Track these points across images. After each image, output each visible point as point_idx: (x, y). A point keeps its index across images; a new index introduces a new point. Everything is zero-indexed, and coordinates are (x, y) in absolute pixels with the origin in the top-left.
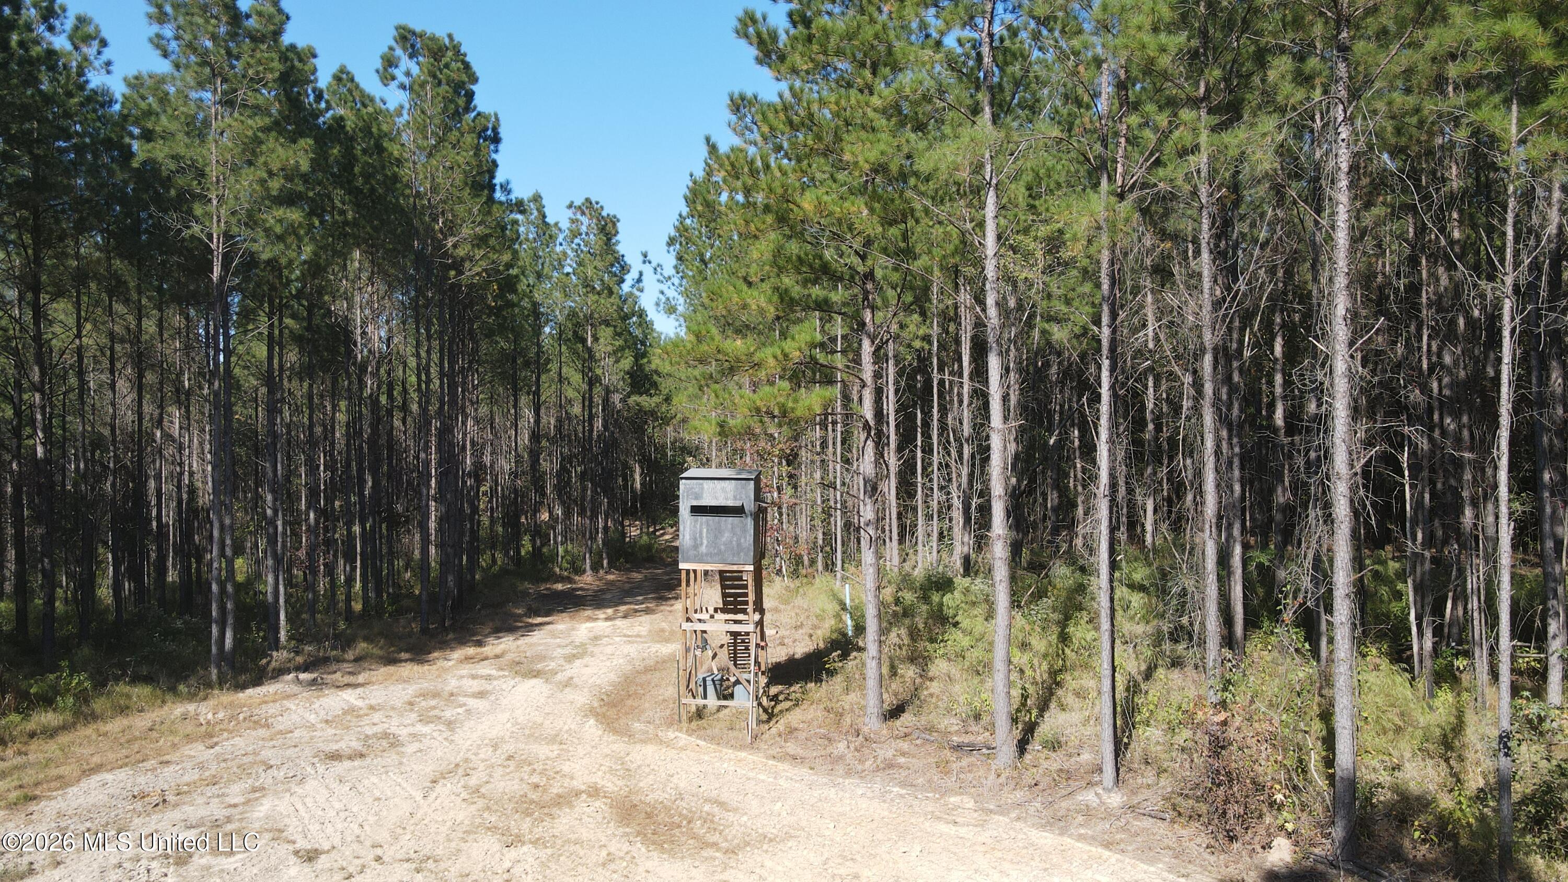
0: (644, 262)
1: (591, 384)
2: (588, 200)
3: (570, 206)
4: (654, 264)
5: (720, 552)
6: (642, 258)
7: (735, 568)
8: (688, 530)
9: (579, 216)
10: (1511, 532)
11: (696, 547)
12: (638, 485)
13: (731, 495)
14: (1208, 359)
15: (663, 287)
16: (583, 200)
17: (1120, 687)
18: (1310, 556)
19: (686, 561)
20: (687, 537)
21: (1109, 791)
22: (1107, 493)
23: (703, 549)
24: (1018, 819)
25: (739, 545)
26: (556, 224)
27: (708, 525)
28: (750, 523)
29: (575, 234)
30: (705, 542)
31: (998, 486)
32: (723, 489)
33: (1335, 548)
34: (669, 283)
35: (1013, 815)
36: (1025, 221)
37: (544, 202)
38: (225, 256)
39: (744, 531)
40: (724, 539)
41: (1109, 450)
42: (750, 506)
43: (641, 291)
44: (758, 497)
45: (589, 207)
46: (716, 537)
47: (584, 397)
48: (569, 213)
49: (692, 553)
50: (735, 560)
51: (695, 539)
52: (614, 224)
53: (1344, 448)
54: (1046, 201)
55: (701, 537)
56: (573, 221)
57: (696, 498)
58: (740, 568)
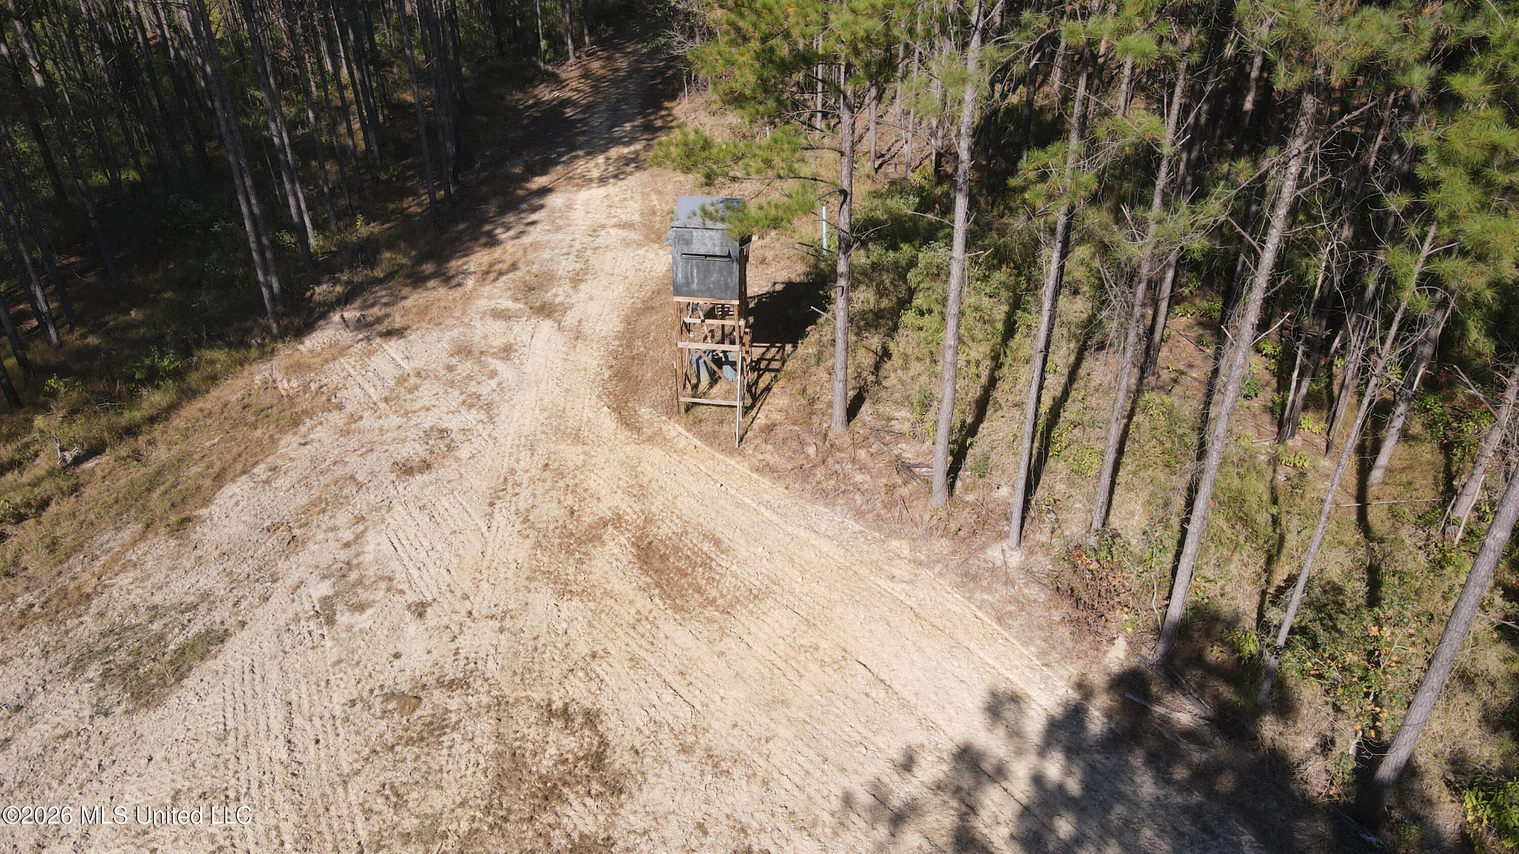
5: (709, 290)
7: (723, 302)
8: (680, 268)
11: (688, 284)
13: (718, 242)
20: (679, 274)
21: (1012, 549)
23: (694, 286)
24: (940, 574)
25: (726, 284)
27: (698, 267)
28: (735, 267)
30: (696, 280)
32: (711, 238)
35: (937, 570)
39: (731, 272)
40: (712, 279)
42: (735, 252)
46: (706, 277)
49: (684, 289)
50: (723, 296)
51: (687, 278)
55: (692, 277)
57: (686, 244)
58: (727, 302)
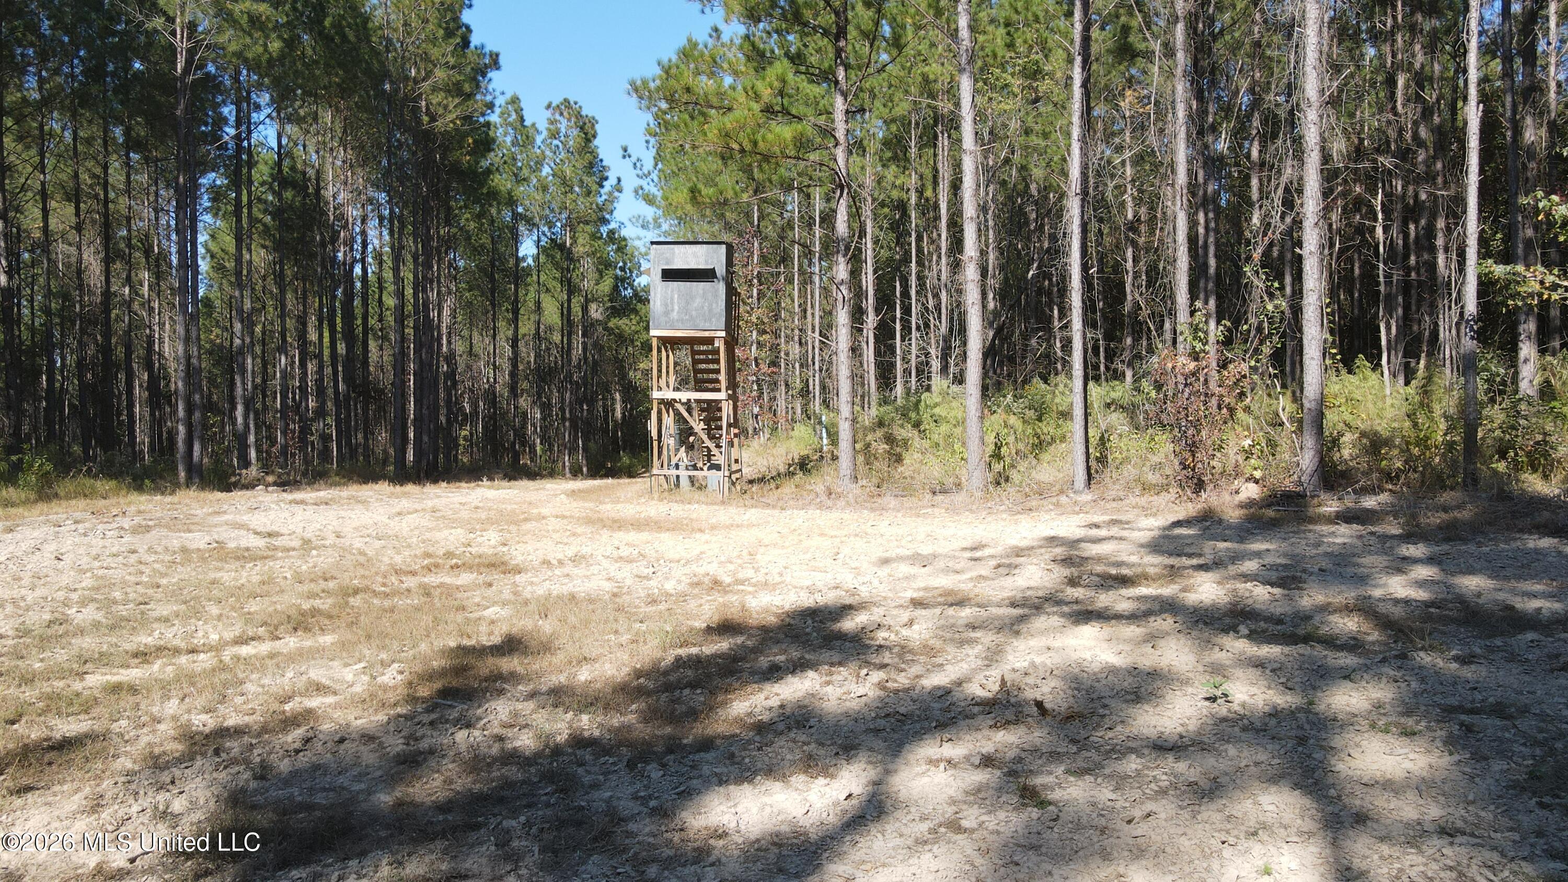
0: (624, 157)
1: (570, 293)
2: (566, 100)
3: (549, 106)
4: (634, 159)
5: (691, 318)
6: (621, 152)
7: (707, 334)
8: (659, 296)
9: (558, 117)
10: (1480, 114)
11: (667, 313)
12: (618, 414)
13: (702, 260)
14: (1180, 28)
15: (643, 183)
16: (561, 99)
17: (1093, 441)
18: (1280, 191)
19: (657, 328)
20: (658, 303)
21: (1080, 492)
22: (1078, 191)
23: (674, 315)
25: (710, 310)
26: (534, 125)
27: (679, 290)
28: (721, 287)
29: (554, 135)
30: (676, 307)
31: (970, 208)
32: (695, 254)
33: (1306, 179)
34: (649, 179)
36: (1003, 57)
37: (523, 105)
38: (189, 51)
39: (716, 295)
40: (695, 305)
41: (1081, 149)
42: (721, 270)
43: (620, 191)
44: (730, 262)
45: (567, 107)
46: (687, 303)
47: (562, 306)
48: (548, 114)
49: (663, 319)
50: (707, 326)
51: (666, 305)
52: (593, 125)
53: (1315, 75)
54: (1024, 32)
55: (672, 304)
56: (552, 122)
57: (667, 264)
58: (712, 334)
